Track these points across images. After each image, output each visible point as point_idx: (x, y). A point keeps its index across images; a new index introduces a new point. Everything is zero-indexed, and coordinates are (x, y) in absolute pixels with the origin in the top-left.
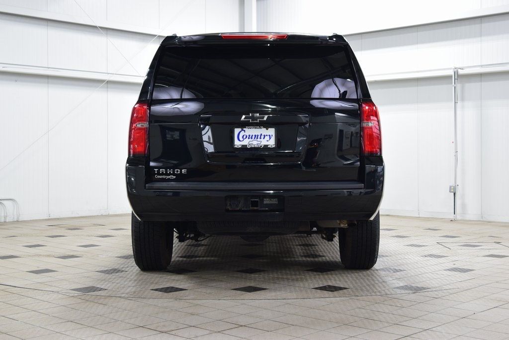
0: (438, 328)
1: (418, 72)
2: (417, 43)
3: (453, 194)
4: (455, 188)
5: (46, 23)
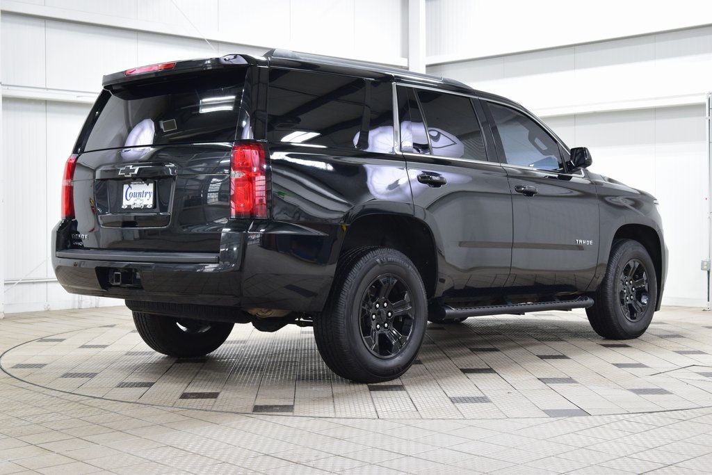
0: (687, 463)
1: (656, 99)
2: (655, 58)
3: (706, 272)
4: (709, 264)
5: (134, 35)
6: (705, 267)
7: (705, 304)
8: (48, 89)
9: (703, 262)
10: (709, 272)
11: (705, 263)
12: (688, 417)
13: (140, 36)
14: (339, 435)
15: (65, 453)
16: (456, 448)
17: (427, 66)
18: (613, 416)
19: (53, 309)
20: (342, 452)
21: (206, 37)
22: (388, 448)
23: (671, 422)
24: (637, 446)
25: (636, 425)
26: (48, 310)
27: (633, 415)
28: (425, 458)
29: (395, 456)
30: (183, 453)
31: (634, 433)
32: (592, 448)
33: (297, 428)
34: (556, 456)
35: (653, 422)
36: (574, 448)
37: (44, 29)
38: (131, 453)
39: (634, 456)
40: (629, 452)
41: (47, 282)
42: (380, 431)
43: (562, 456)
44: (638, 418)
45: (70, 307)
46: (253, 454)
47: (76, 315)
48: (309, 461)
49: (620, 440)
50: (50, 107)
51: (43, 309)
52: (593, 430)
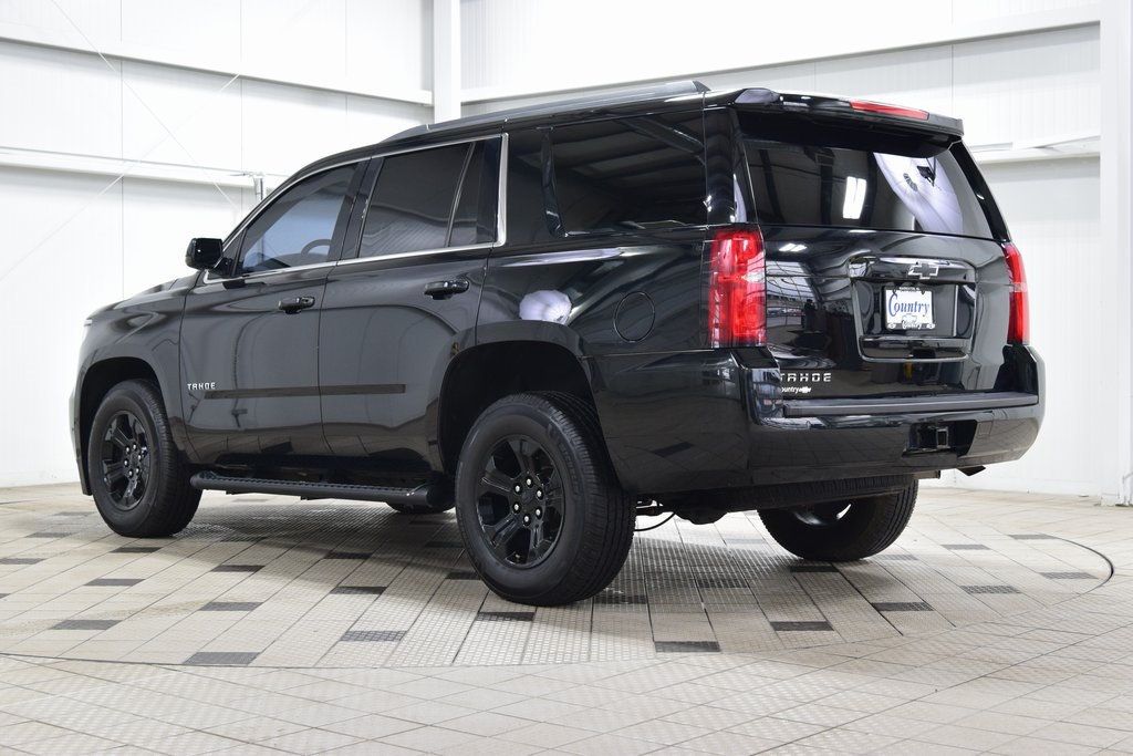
0: (860, 723)
14: (317, 695)
17: (463, 105)
20: (321, 723)
21: (100, 50)
24: (782, 698)
30: (58, 731)
32: (716, 704)
33: (249, 687)
34: (661, 718)
36: (688, 706)
39: (780, 715)
40: (772, 709)
43: (670, 718)
46: (176, 730)
49: (758, 691)
52: (719, 676)
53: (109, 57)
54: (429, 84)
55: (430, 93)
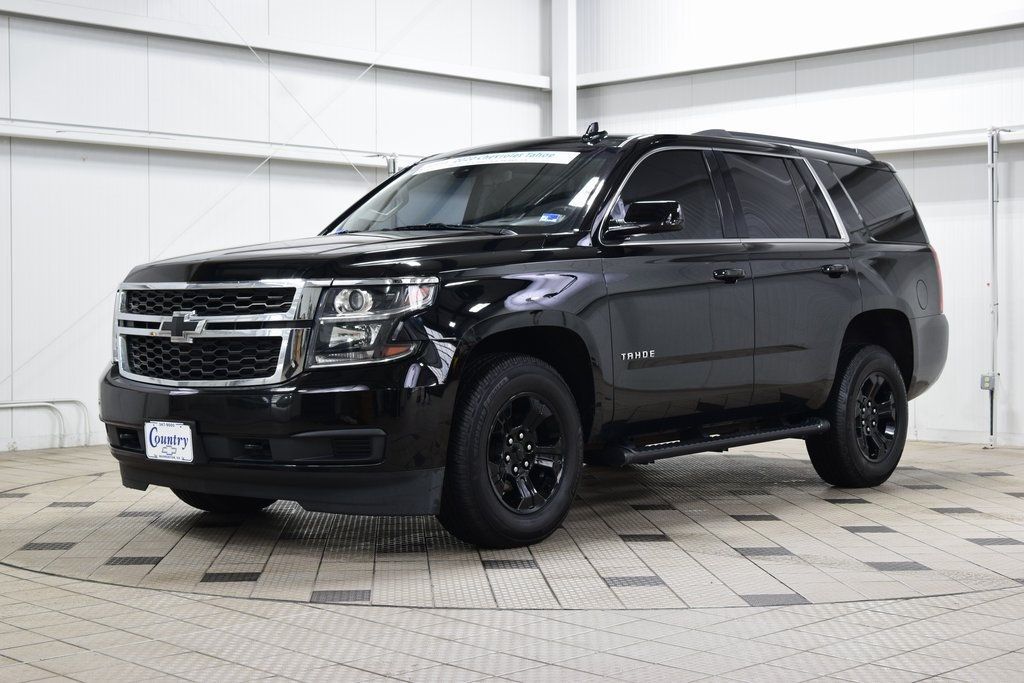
0: (960, 673)
1: (915, 137)
3: (988, 392)
4: (992, 380)
5: (144, 40)
6: (987, 385)
7: (986, 440)
8: (13, 120)
9: (983, 378)
10: (992, 393)
11: (987, 379)
12: (962, 605)
13: (152, 41)
14: (448, 633)
15: (39, 664)
16: (621, 652)
17: (580, 88)
18: (851, 605)
19: (19, 449)
20: (452, 660)
21: (250, 44)
22: (519, 653)
23: (936, 612)
24: (886, 648)
25: (885, 617)
26: (14, 450)
27: (881, 603)
28: (575, 667)
29: (529, 665)
30: (216, 662)
31: (881, 630)
32: (820, 651)
33: (385, 625)
34: (768, 663)
35: (911, 613)
36: (794, 652)
37: (7, 30)
38: (138, 662)
39: (882, 663)
41: (12, 408)
42: (509, 628)
43: (775, 663)
44: (888, 607)
45: (47, 445)
46: (320, 663)
47: (55, 457)
48: (402, 673)
49: (861, 639)
50: (16, 148)
51: (7, 450)
52: (822, 624)
53: (258, 50)
54: (547, 70)
55: (548, 78)
